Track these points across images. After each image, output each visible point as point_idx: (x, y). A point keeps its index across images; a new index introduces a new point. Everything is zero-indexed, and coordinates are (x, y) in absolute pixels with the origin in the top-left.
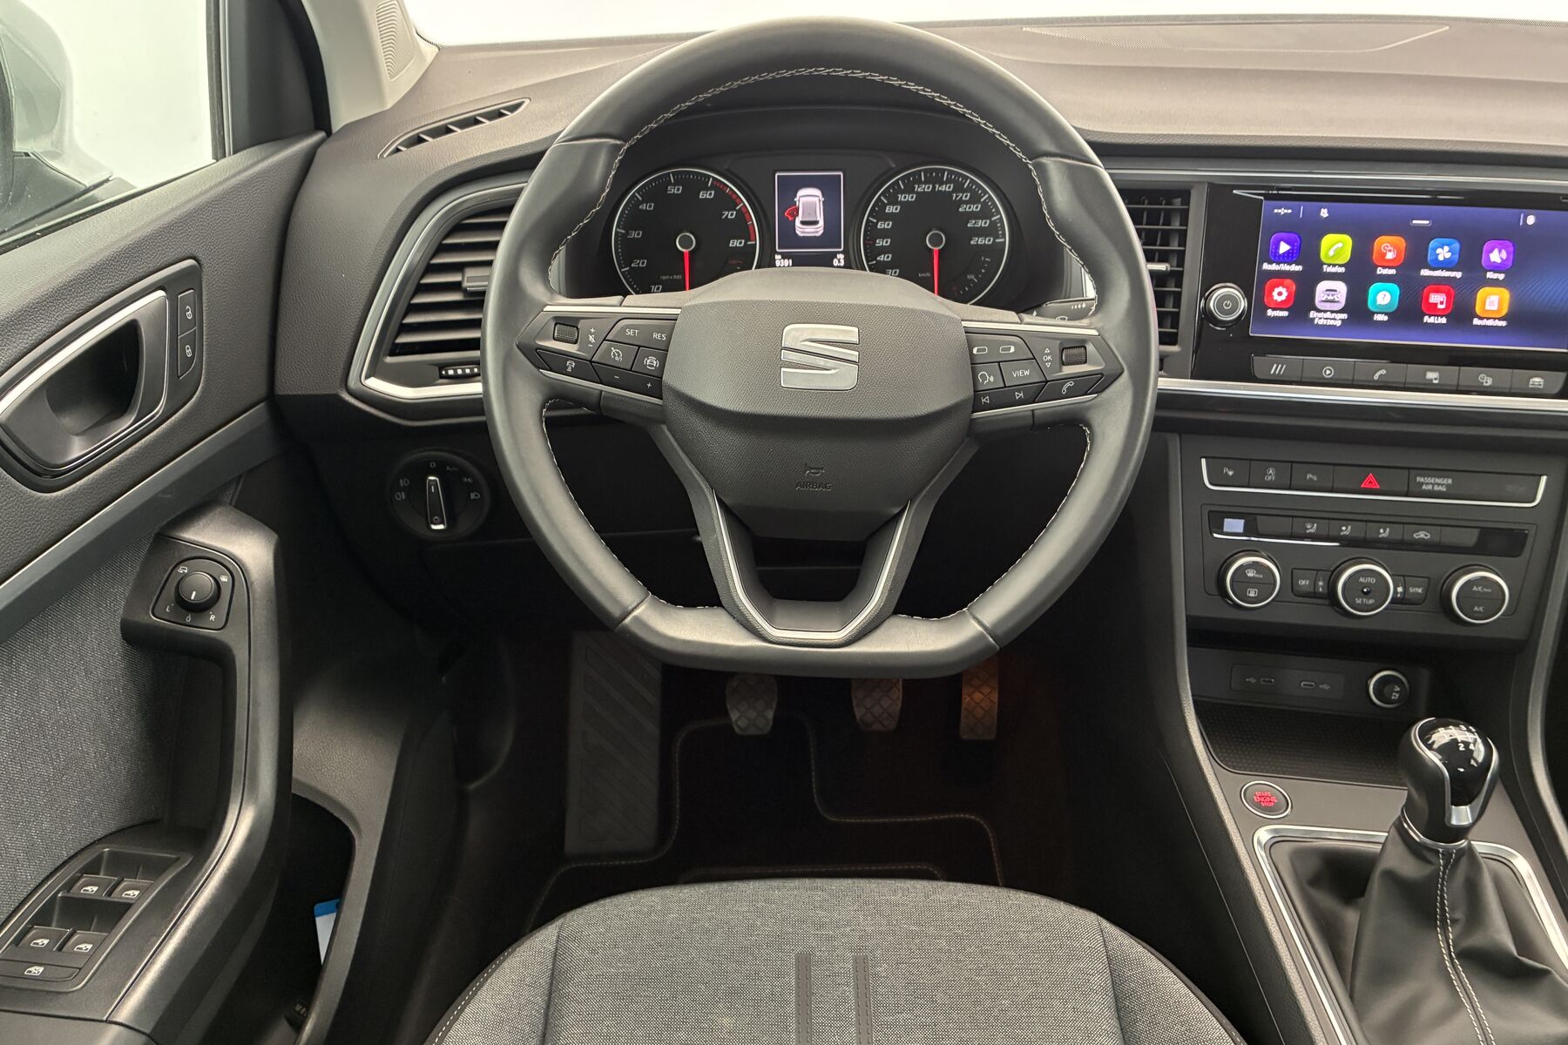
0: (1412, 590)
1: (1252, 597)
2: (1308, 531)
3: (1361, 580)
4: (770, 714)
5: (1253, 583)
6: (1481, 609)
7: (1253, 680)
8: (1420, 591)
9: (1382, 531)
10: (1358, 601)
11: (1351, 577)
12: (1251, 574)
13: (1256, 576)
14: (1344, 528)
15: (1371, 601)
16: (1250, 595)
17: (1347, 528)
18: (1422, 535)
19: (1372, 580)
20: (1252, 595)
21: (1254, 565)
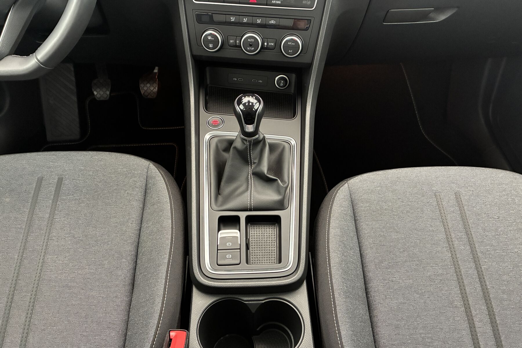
0: (270, 44)
1: (211, 47)
2: (231, 21)
3: (249, 40)
4: (108, 93)
5: (211, 42)
6: (291, 51)
7: (235, 79)
8: (273, 44)
9: (258, 20)
10: (248, 49)
11: (245, 39)
12: (209, 38)
13: (212, 39)
14: (244, 19)
15: (253, 49)
16: (210, 46)
17: (246, 19)
18: (272, 22)
19: (253, 40)
20: (211, 46)
21: (211, 34)
